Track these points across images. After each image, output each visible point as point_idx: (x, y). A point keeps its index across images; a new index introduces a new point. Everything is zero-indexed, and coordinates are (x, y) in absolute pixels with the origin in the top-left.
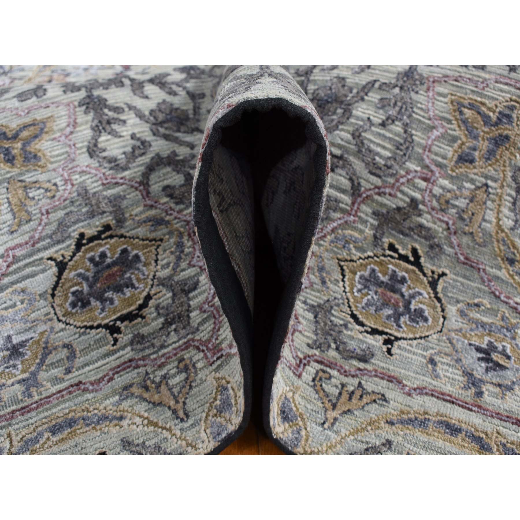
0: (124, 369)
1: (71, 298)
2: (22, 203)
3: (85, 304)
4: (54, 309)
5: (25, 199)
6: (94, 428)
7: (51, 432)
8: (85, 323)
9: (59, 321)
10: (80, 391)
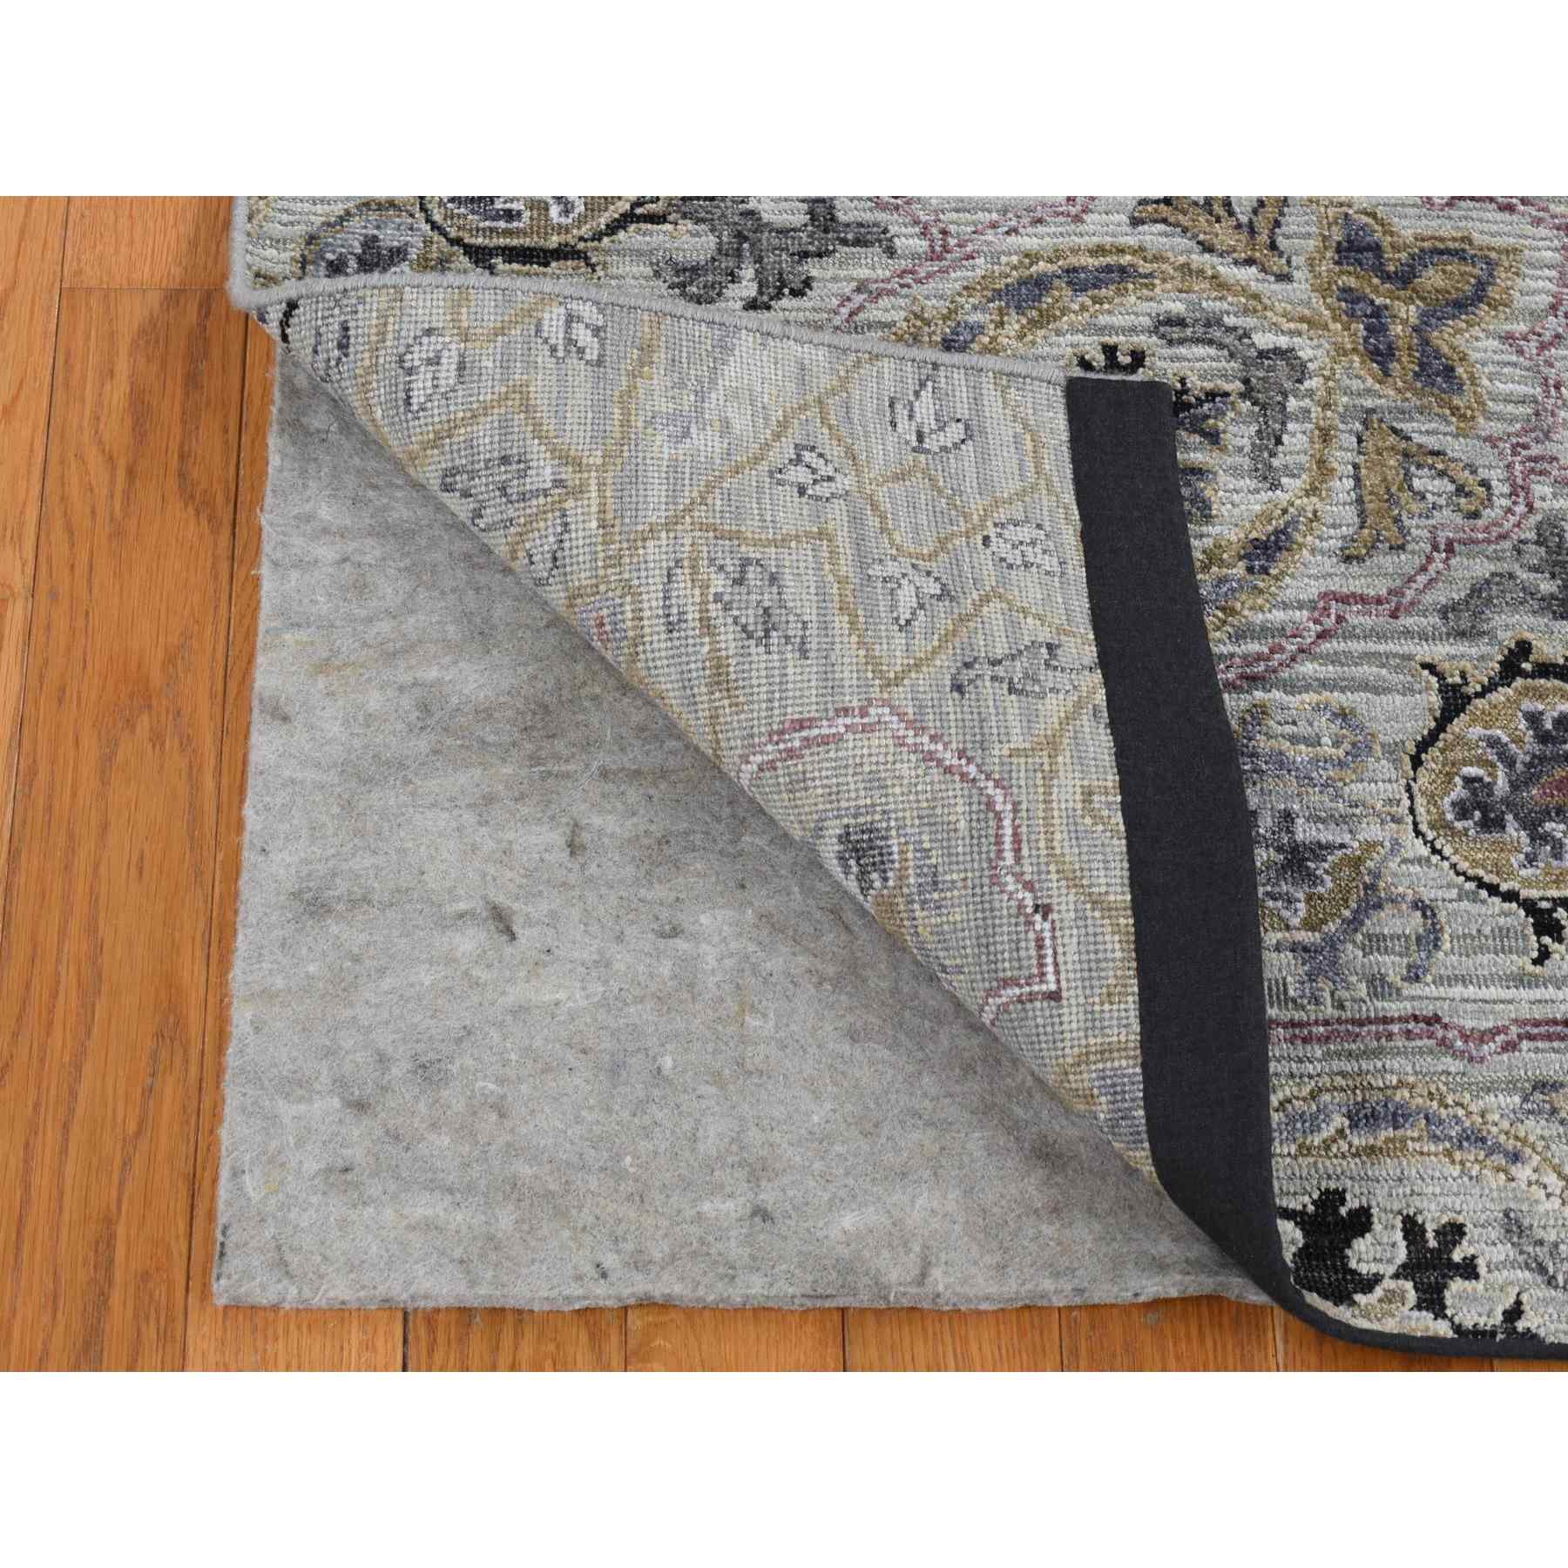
0: (1549, 1037)
1: (1458, 791)
2: (1392, 495)
3: (1491, 823)
4: (1411, 798)
5: (1400, 489)
6: (1448, 1154)
7: (1349, 1117)
8: (1481, 872)
9: (1418, 833)
10: (1432, 1042)
